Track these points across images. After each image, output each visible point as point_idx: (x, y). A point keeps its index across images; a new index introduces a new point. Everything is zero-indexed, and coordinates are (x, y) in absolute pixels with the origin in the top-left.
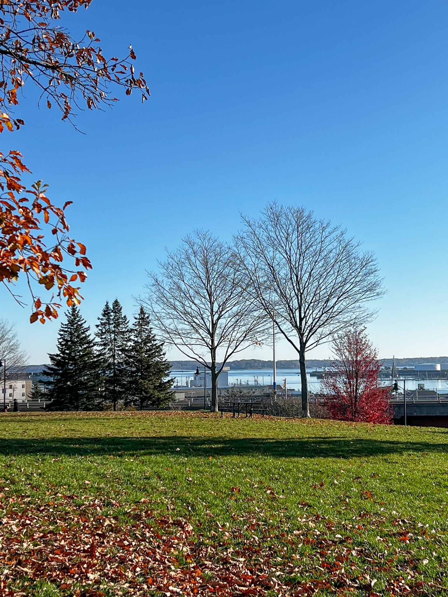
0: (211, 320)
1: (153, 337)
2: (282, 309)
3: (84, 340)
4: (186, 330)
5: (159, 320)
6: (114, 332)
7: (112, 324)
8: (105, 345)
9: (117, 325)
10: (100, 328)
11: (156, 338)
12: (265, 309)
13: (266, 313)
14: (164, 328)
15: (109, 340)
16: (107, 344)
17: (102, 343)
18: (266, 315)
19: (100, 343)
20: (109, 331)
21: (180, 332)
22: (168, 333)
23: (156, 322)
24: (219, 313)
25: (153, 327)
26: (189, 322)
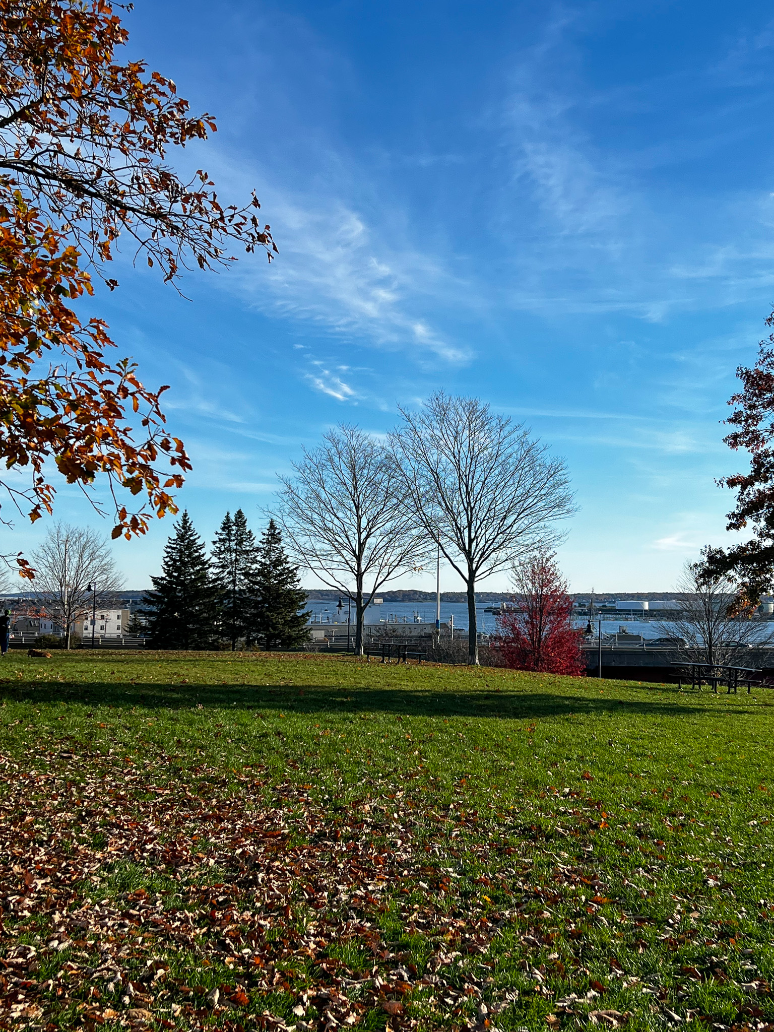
0: (357, 539)
1: (285, 559)
2: (447, 528)
3: (198, 560)
4: (325, 551)
5: (291, 536)
6: (235, 551)
7: (234, 540)
8: (223, 567)
9: (240, 543)
10: (218, 545)
11: (288, 560)
12: (426, 527)
13: (427, 532)
14: (297, 548)
15: (229, 561)
16: (226, 565)
17: (220, 564)
18: (427, 534)
19: (217, 564)
20: (229, 550)
21: (318, 553)
22: (304, 554)
23: (288, 540)
24: (368, 530)
25: (284, 545)
26: (328, 540)
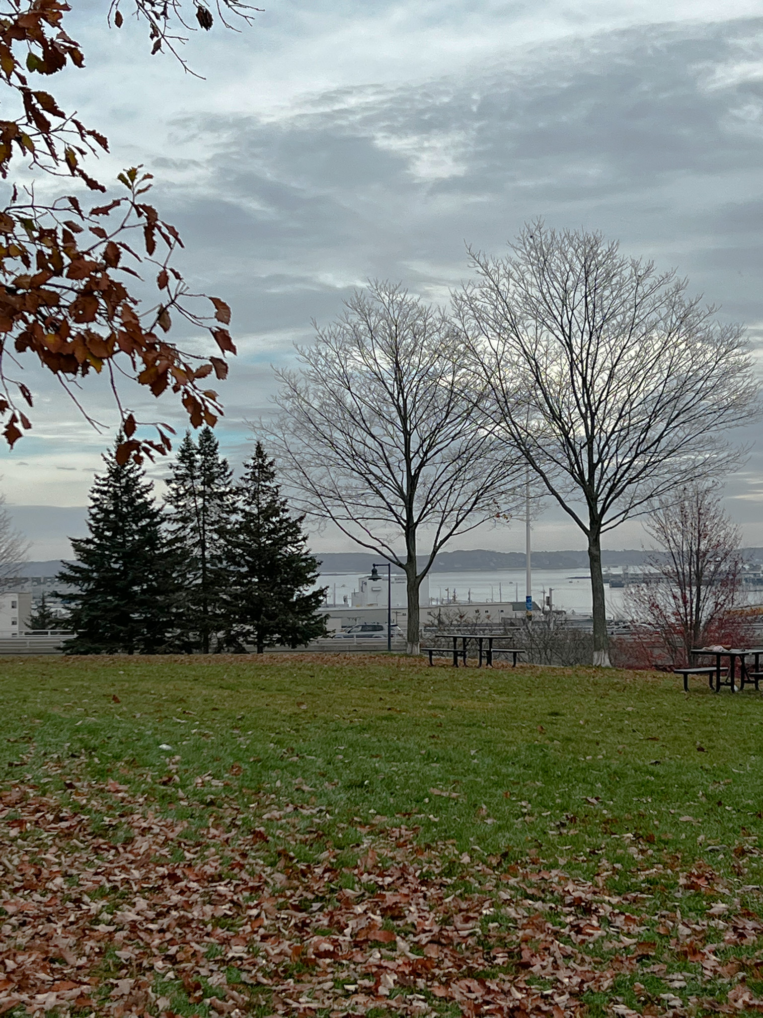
0: (405, 469)
1: (283, 504)
3: (144, 511)
6: (202, 494)
7: (199, 477)
8: (185, 520)
9: (208, 482)
10: (174, 485)
11: (288, 506)
15: (193, 510)
16: (188, 518)
17: (179, 516)
20: (191, 493)
21: (343, 493)
22: (318, 495)
24: (422, 454)
26: (361, 473)
